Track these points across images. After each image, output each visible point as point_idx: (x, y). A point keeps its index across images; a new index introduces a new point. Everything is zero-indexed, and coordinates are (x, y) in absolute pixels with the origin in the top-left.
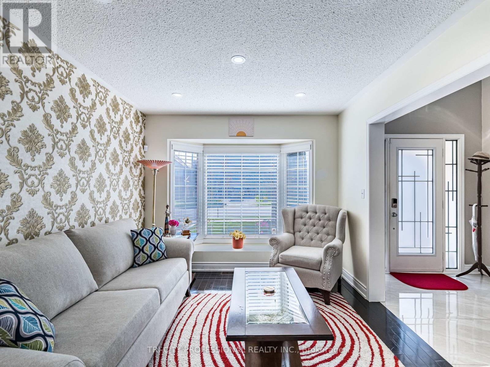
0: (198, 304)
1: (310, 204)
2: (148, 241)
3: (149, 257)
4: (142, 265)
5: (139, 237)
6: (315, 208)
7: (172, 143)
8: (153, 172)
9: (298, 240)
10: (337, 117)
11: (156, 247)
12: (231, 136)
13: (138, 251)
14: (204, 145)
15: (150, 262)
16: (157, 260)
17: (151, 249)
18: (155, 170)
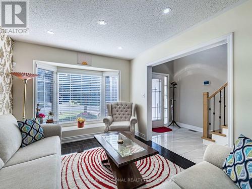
0: (68, 162)
1: (118, 101)
2: (32, 127)
3: (34, 138)
4: (28, 144)
5: (25, 125)
6: (122, 103)
7: (36, 63)
8: (24, 81)
9: (115, 119)
10: (130, 61)
11: (38, 131)
12: (79, 64)
13: (25, 135)
14: (57, 67)
15: (34, 142)
16: (39, 140)
17: (34, 132)
18: (25, 80)
